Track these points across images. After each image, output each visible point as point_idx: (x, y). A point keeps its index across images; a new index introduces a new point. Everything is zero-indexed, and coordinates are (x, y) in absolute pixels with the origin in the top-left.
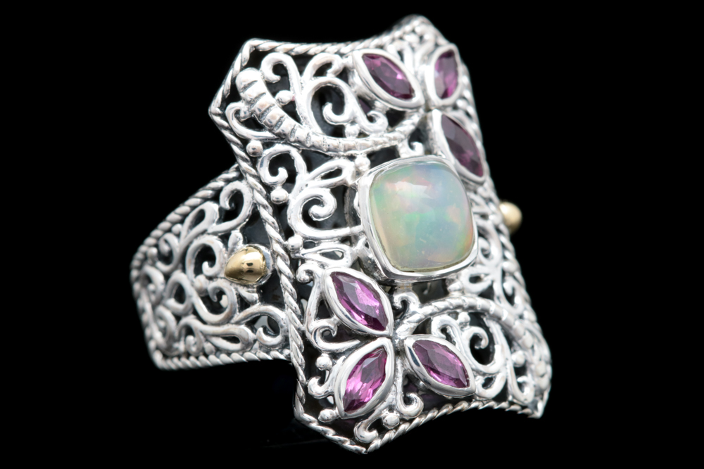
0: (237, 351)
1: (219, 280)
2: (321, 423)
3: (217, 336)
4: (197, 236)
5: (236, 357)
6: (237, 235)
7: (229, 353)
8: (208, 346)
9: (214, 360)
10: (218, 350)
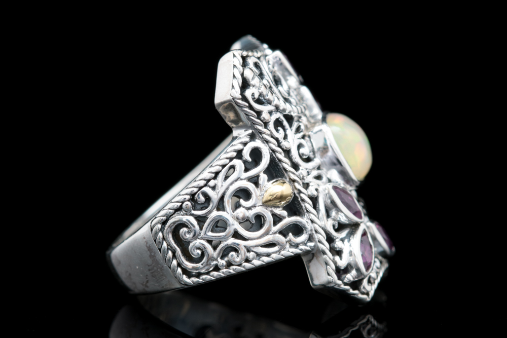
0: (276, 252)
1: (257, 208)
2: (346, 284)
3: (257, 246)
4: (232, 184)
5: (275, 257)
6: (263, 177)
7: (268, 255)
8: (251, 255)
9: (257, 263)
10: (259, 255)
